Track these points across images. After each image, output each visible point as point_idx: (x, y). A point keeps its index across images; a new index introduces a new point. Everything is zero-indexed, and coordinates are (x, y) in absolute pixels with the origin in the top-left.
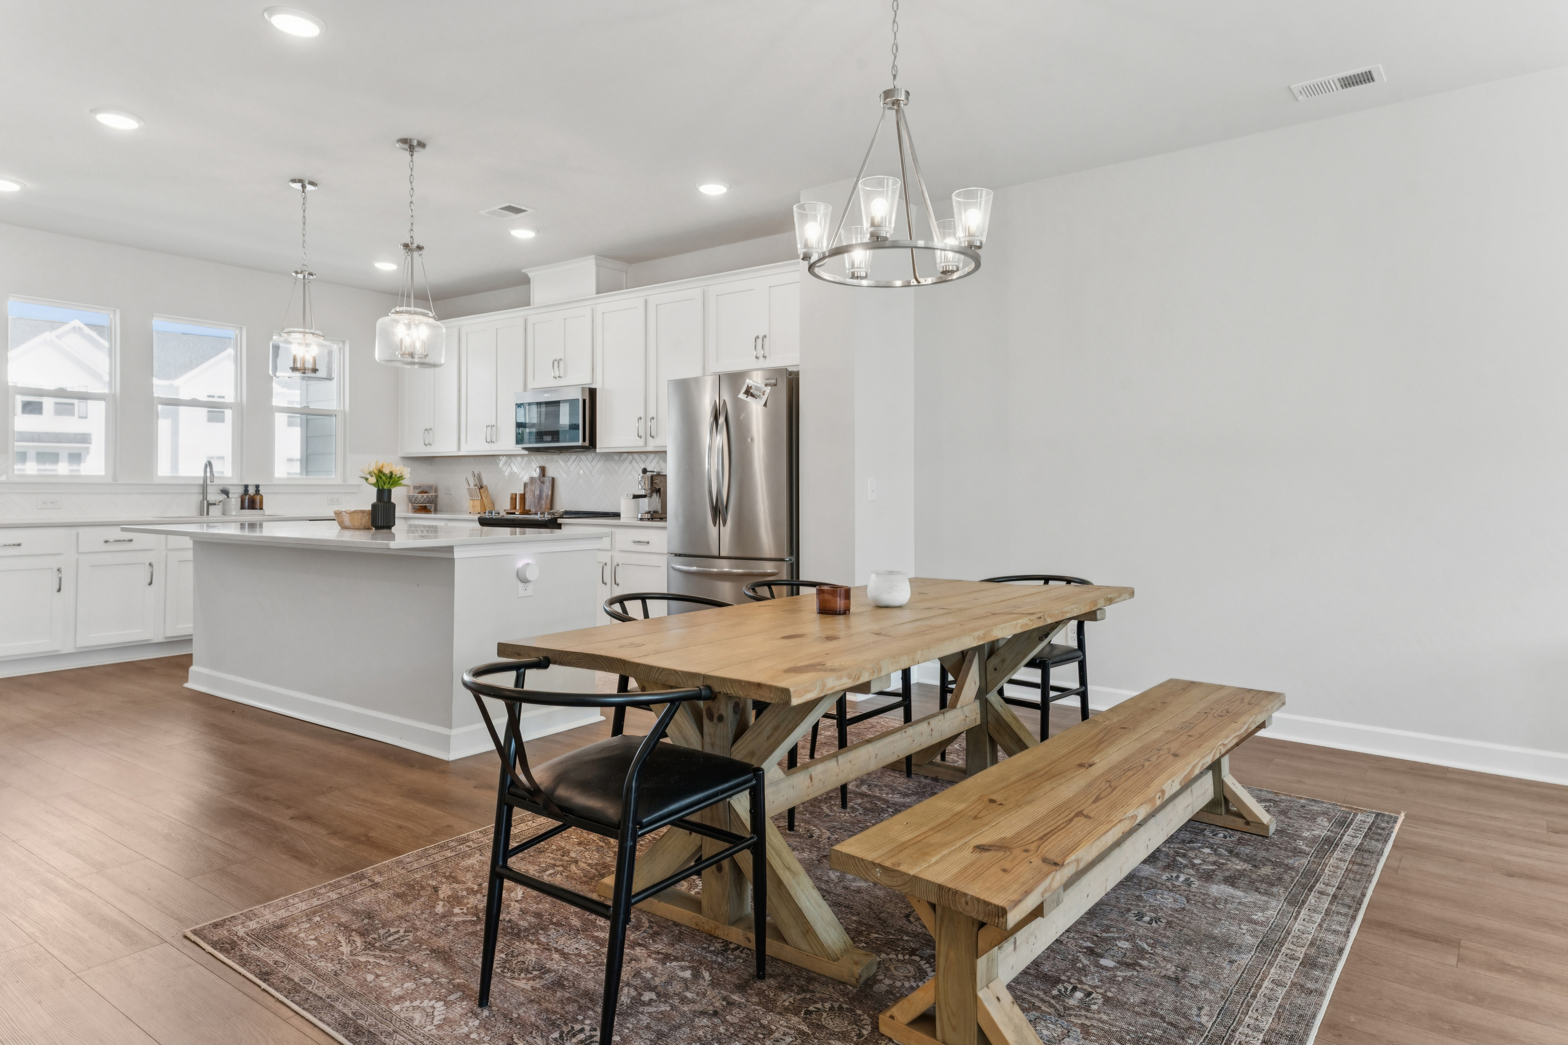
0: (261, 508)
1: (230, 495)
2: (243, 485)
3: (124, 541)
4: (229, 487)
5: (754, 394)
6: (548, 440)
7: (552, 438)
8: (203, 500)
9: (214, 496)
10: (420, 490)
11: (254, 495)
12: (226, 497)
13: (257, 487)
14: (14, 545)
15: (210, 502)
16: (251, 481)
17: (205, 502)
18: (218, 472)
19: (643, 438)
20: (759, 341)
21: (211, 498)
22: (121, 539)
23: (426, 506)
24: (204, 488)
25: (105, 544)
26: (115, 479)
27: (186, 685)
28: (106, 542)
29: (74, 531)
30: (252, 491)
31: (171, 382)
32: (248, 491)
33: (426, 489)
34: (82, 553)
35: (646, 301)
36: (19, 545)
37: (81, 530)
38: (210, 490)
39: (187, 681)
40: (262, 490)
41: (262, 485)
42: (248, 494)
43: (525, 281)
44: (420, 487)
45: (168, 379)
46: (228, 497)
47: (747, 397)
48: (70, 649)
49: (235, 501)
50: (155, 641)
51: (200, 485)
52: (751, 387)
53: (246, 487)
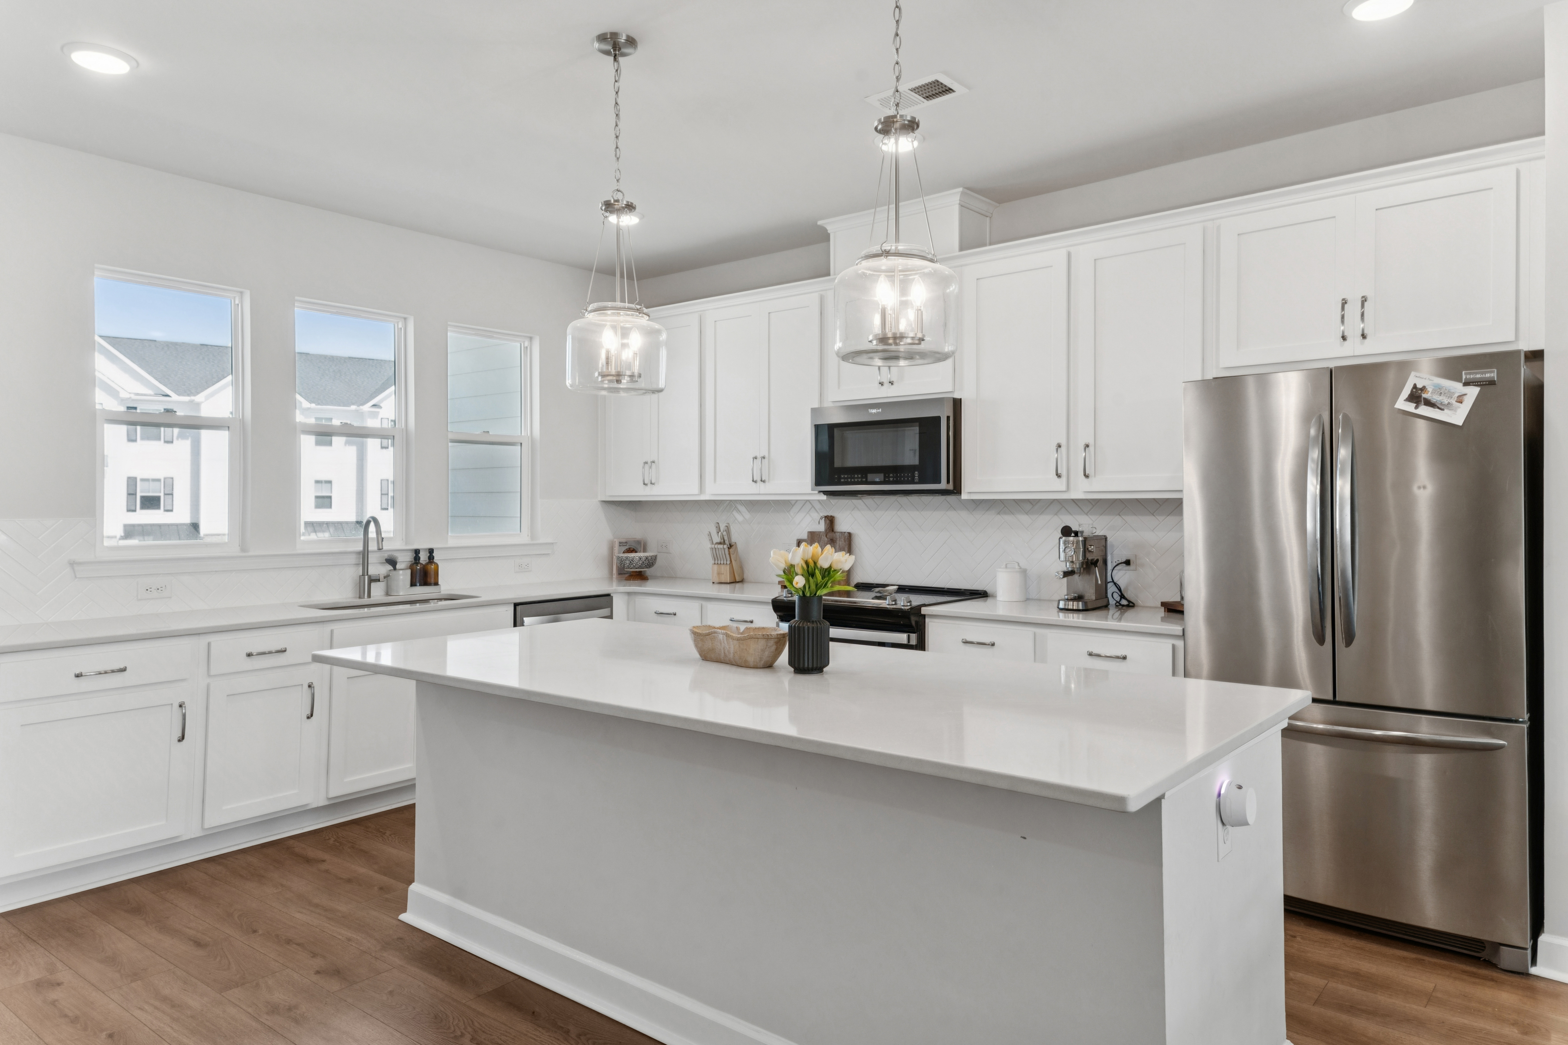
0: (436, 584)
1: (398, 567)
2: (412, 550)
3: (270, 653)
4: (396, 554)
5: (1433, 401)
6: (877, 480)
7: (885, 477)
8: (363, 575)
9: (377, 569)
10: (626, 547)
11: (427, 564)
12: (391, 568)
13: (431, 551)
14: (113, 671)
15: (373, 578)
16: (423, 545)
17: (366, 577)
18: (385, 532)
19: (1064, 479)
20: (1353, 310)
21: (374, 570)
22: (266, 650)
23: (641, 572)
24: (364, 555)
25: (248, 659)
26: (243, 549)
27: (403, 917)
28: (249, 655)
29: (203, 641)
30: (424, 558)
31: (193, 398)
32: (419, 558)
33: (633, 546)
34: (215, 676)
35: (1069, 255)
36: (124, 670)
37: (213, 639)
38: (373, 558)
39: (404, 910)
40: (437, 556)
41: (437, 548)
42: (419, 563)
43: (825, 237)
44: (626, 543)
45: (189, 395)
46: (395, 569)
47: (1416, 408)
48: (196, 833)
49: (403, 576)
50: (314, 806)
51: (358, 553)
52: (1423, 389)
53: (417, 552)
